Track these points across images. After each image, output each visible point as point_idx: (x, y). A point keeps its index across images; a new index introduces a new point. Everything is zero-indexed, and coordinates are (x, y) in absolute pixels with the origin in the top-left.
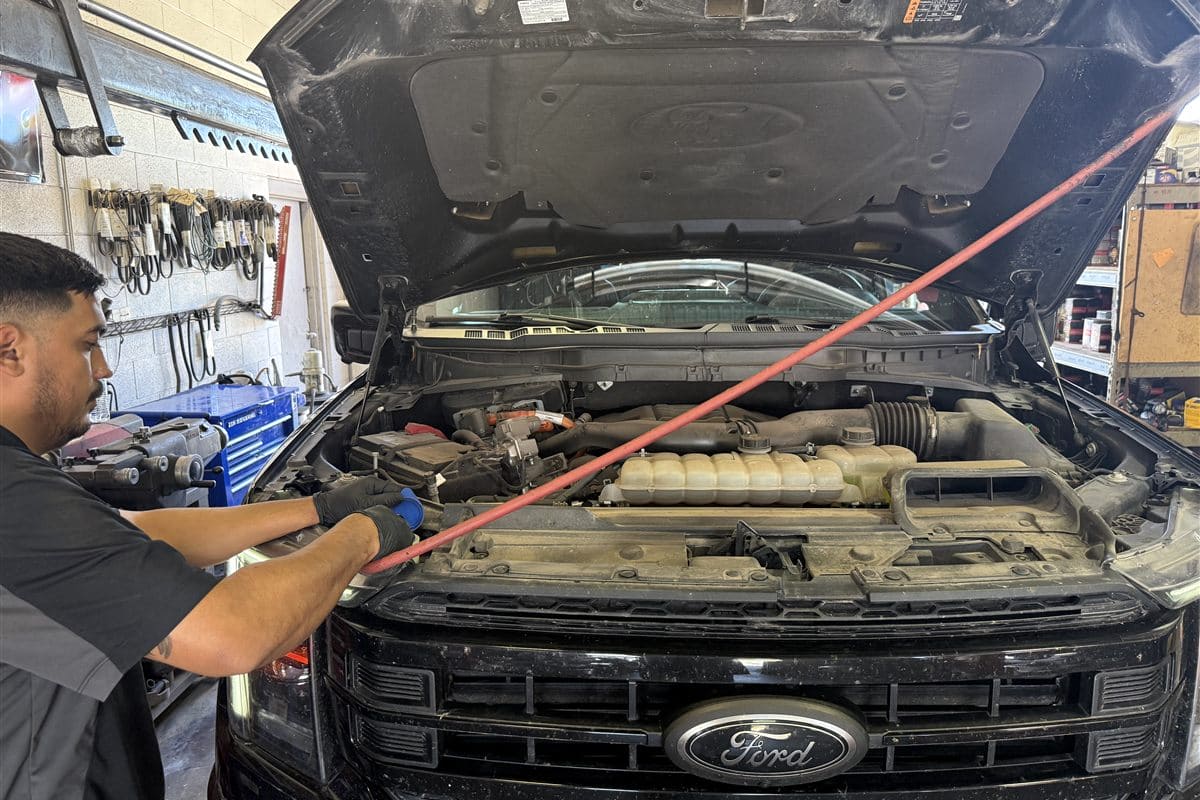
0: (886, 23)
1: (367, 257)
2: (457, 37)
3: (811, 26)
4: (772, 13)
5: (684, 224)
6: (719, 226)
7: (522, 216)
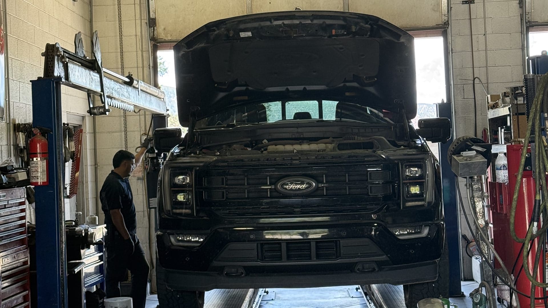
0: (328, 35)
1: (188, 100)
2: (224, 40)
3: (310, 36)
4: (300, 34)
5: (289, 87)
6: (300, 88)
7: (237, 86)
